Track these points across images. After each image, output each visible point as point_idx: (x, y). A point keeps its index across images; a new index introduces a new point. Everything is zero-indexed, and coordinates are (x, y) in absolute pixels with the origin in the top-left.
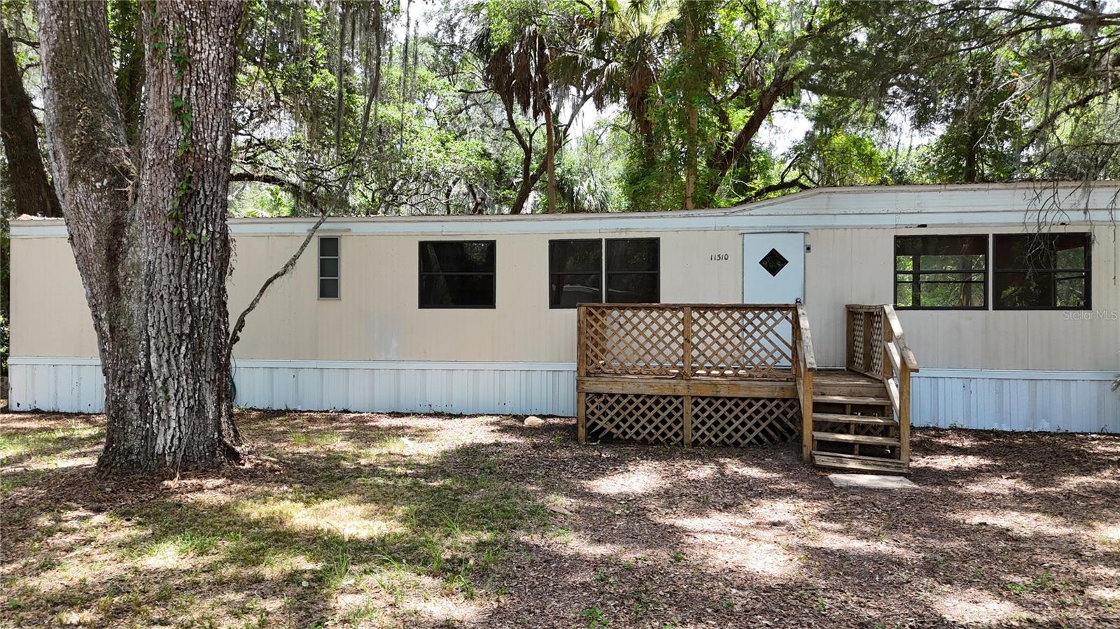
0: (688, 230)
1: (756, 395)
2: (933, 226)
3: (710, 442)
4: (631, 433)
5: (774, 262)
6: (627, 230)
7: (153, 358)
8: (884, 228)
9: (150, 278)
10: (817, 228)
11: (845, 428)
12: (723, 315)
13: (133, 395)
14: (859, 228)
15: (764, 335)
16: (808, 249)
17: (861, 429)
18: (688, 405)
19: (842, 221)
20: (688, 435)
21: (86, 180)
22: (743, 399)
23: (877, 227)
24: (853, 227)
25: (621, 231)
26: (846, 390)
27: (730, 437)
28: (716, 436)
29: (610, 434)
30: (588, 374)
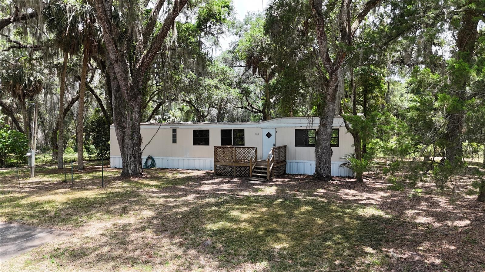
0: (250, 127)
1: (248, 166)
2: (303, 127)
3: (239, 176)
4: (224, 173)
5: (269, 135)
6: (237, 127)
7: (128, 158)
8: (293, 127)
9: (128, 145)
10: (278, 127)
11: (259, 173)
12: (242, 149)
13: (126, 164)
14: (287, 127)
15: (249, 153)
16: (276, 132)
17: (263, 173)
18: (235, 168)
19: (283, 125)
20: (235, 174)
21: (119, 129)
22: (245, 167)
23: (291, 127)
24: (286, 127)
25: (236, 127)
26: (264, 165)
27: (243, 174)
28: (240, 174)
29: (220, 174)
30: (216, 161)
